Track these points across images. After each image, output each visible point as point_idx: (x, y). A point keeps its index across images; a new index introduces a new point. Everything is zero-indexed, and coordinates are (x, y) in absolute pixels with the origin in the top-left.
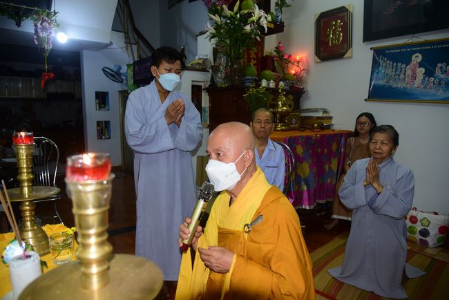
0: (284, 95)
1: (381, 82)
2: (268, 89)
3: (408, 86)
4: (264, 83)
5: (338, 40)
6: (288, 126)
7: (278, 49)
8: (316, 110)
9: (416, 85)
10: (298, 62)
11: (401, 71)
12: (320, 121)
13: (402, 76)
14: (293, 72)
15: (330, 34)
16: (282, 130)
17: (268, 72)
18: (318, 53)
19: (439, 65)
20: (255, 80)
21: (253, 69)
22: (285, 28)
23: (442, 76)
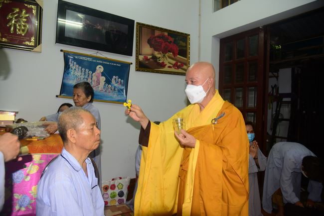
1: (72, 83)
9: (100, 89)
11: (88, 76)
13: (89, 80)
19: (114, 77)
23: (116, 85)
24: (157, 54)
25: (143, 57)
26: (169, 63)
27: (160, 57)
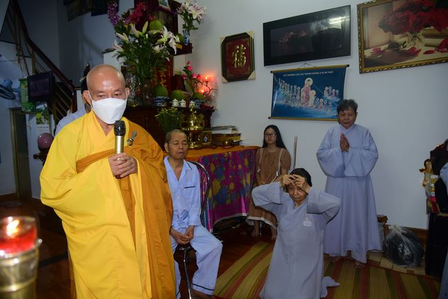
0: (196, 114)
1: (282, 102)
2: (180, 109)
3: (303, 106)
4: (175, 103)
5: (243, 63)
6: (200, 144)
7: (187, 69)
8: (226, 128)
9: (310, 105)
10: (207, 82)
11: (297, 93)
12: (230, 138)
13: (298, 97)
14: (203, 91)
15: (234, 57)
16: (195, 149)
17: (178, 92)
18: (224, 74)
19: (327, 88)
20: (166, 100)
21: (163, 89)
22: (193, 50)
23: (329, 98)
24: (398, 39)
25: (371, 50)
26: (426, 45)
27: (405, 42)
